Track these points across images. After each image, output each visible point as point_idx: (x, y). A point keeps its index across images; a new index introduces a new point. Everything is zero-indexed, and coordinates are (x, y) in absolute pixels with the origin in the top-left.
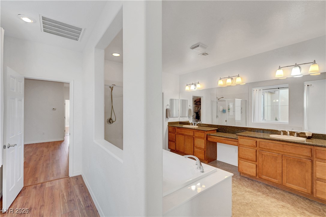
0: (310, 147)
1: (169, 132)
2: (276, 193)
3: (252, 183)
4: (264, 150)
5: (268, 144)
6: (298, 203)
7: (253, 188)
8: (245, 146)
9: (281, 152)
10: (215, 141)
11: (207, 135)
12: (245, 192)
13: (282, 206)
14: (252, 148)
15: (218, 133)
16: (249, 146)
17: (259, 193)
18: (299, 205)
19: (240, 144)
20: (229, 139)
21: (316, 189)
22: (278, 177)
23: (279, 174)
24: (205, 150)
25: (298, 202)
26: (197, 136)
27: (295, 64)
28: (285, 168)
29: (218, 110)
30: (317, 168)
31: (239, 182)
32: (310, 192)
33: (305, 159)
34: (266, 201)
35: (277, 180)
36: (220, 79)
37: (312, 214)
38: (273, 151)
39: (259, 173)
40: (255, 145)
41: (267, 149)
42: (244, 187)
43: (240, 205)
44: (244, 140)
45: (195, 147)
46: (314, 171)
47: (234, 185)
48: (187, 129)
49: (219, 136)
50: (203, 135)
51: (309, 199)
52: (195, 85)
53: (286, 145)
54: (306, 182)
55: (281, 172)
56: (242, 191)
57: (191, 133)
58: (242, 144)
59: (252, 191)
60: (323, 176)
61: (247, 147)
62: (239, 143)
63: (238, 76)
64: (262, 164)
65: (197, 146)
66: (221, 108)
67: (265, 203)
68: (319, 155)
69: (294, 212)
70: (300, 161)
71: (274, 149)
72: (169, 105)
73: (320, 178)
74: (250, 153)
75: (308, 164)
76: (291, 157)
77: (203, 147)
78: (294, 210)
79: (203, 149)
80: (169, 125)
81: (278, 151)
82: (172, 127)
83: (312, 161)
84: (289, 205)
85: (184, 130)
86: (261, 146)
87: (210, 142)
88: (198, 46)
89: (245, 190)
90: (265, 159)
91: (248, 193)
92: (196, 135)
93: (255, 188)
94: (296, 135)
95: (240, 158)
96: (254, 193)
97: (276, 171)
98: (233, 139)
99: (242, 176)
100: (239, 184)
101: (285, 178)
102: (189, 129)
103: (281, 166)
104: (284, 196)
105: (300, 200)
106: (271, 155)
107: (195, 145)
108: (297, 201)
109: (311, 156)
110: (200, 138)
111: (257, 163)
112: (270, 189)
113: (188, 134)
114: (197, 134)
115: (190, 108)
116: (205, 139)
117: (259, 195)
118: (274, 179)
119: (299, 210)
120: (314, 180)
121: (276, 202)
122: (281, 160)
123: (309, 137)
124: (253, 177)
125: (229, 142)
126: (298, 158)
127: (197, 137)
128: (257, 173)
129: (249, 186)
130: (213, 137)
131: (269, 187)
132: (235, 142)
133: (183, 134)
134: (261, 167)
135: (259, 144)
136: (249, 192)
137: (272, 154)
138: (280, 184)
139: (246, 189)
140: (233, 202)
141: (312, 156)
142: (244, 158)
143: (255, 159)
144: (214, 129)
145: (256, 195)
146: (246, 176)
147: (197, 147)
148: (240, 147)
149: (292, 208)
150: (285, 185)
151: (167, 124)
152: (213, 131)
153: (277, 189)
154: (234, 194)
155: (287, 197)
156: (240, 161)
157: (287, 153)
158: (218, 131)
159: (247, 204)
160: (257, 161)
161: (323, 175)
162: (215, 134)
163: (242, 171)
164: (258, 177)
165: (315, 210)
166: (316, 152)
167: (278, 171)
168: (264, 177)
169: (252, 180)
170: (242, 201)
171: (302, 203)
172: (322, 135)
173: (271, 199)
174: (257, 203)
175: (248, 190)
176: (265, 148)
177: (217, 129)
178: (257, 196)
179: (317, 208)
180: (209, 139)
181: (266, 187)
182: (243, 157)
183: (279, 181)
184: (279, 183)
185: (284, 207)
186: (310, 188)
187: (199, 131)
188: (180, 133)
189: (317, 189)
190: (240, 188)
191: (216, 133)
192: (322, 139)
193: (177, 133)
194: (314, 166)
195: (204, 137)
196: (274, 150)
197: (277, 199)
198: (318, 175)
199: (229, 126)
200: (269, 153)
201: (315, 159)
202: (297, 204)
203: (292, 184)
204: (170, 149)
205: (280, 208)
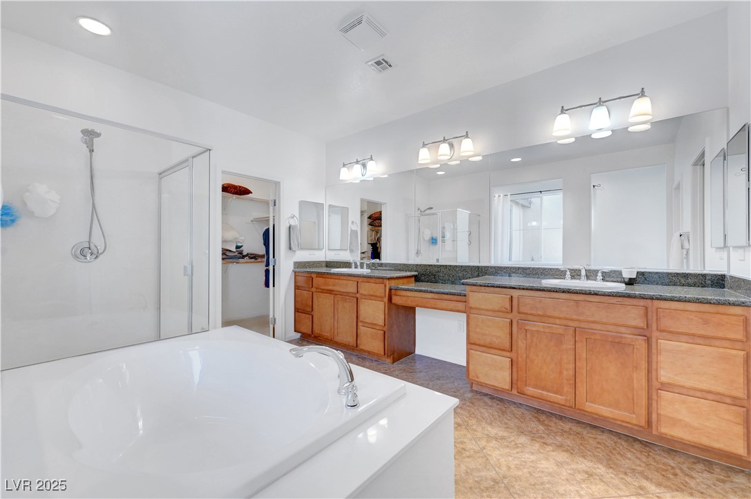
0: (642, 302)
1: (297, 287)
2: (563, 432)
3: (501, 409)
4: (530, 317)
5: (540, 302)
6: (619, 457)
7: (506, 424)
8: (483, 312)
9: (572, 320)
10: (410, 304)
11: (390, 290)
12: (488, 441)
13: (587, 473)
14: (501, 314)
15: (418, 284)
16: (495, 311)
17: (523, 439)
18: (624, 462)
19: (471, 308)
20: (445, 296)
21: (659, 412)
22: (566, 389)
23: (567, 380)
24: (385, 329)
25: (619, 453)
26: (365, 293)
27: (597, 101)
28: (581, 364)
29: (421, 238)
30: (661, 358)
31: (469, 411)
32: (643, 422)
33: (631, 336)
34: (544, 464)
35: (561, 395)
36: (424, 145)
37: (662, 490)
38: (552, 320)
39: (517, 380)
40: (508, 306)
41: (539, 315)
42: (484, 424)
43: (477, 491)
44: (480, 295)
45: (360, 324)
46: (654, 366)
47: (459, 420)
48: (341, 277)
49: (421, 291)
50: (379, 289)
51: (639, 440)
52: (364, 166)
53: (585, 301)
54: (633, 395)
55: (571, 373)
56: (480, 439)
57: (350, 287)
58: (478, 306)
59: (505, 434)
60: (677, 378)
61: (490, 313)
62: (470, 305)
63: (467, 136)
64: (525, 355)
65: (367, 321)
66: (427, 235)
67: (542, 472)
68: (667, 323)
69: (619, 489)
70: (618, 343)
71: (556, 314)
72: (297, 215)
73: (669, 384)
74: (497, 331)
75: (638, 347)
76: (596, 332)
77: (381, 322)
78: (616, 481)
79: (380, 326)
80: (297, 270)
81: (566, 319)
82: (303, 274)
83: (648, 341)
84: (600, 466)
85: (332, 280)
86: (522, 309)
87: (398, 306)
88: (360, 23)
89: (486, 432)
90: (532, 342)
91: (494, 442)
92: (362, 291)
93: (512, 424)
94: (601, 278)
95: (471, 343)
96: (510, 440)
97: (561, 373)
98: (455, 295)
99: (476, 391)
100: (470, 416)
101: (581, 389)
102: (345, 278)
103: (572, 358)
104: (582, 438)
105: (621, 447)
106: (547, 331)
107: (361, 318)
108: (615, 449)
109: (645, 327)
110: (372, 298)
111: (513, 355)
112: (546, 422)
113: (342, 290)
114: (366, 288)
115: (354, 228)
116: (386, 299)
117: (523, 446)
118: (554, 393)
119: (629, 479)
120: (653, 388)
121: (568, 464)
122: (572, 342)
123: (630, 279)
124: (503, 391)
125: (445, 304)
126: (614, 334)
127: (365, 295)
128: (514, 381)
129: (494, 419)
130: (404, 293)
131: (543, 417)
132: (459, 303)
133: (330, 292)
134: (524, 363)
135: (518, 305)
136: (496, 439)
137: (550, 327)
138: (571, 407)
139: (489, 429)
140: (456, 482)
141: (647, 327)
142: (482, 342)
143: (507, 345)
144: (409, 274)
145: (516, 446)
146: (485, 391)
147: (366, 324)
148: (472, 316)
149: (611, 478)
150: (582, 408)
151: (292, 267)
152: (405, 280)
153: (561, 419)
154: (460, 453)
155: (591, 441)
156: (472, 351)
157: (588, 322)
158: (417, 279)
159: (496, 482)
160: (514, 348)
161: (676, 375)
162: (411, 285)
163: (476, 379)
164: (514, 392)
165: (663, 473)
166: (657, 316)
167: (565, 373)
168: (530, 390)
169: (501, 400)
170: (483, 474)
171: (629, 455)
172: (657, 273)
173: (554, 454)
174: (520, 473)
175: (493, 431)
176: (533, 312)
177: (416, 273)
178: (518, 450)
179: (664, 464)
180: (396, 300)
181: (536, 417)
182: (478, 342)
183: (568, 398)
184: (568, 405)
185: (592, 475)
186: (644, 412)
187: (369, 280)
188: (323, 288)
189: (662, 413)
190: (474, 427)
191: (413, 285)
192: (657, 284)
193: (317, 288)
194: (654, 351)
195: (383, 295)
196: (556, 318)
197: (567, 451)
198: (665, 375)
199: (443, 266)
200: (544, 327)
201: (655, 334)
202: (617, 459)
203: (599, 405)
204: (300, 332)
205: (584, 480)
